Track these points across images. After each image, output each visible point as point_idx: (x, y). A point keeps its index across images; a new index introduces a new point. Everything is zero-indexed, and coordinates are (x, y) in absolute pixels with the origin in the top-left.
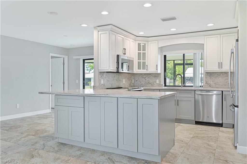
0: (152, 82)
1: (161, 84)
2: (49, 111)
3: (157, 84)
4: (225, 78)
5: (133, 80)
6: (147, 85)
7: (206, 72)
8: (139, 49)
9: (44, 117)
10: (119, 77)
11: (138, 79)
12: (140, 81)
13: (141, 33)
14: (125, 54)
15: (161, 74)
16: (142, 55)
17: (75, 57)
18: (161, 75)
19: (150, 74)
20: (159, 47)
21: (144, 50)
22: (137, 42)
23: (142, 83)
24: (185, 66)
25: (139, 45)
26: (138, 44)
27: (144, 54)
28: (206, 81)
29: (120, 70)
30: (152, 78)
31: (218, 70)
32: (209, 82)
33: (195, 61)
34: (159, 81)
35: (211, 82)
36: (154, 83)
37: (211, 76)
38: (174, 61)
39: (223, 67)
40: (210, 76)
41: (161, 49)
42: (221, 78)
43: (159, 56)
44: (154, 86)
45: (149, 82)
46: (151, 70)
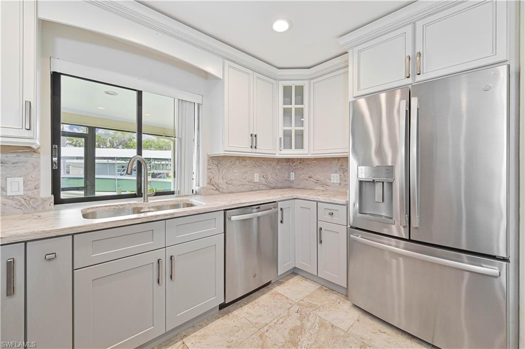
1: (43, 196)
4: (243, 170)
15: (41, 152)
28: (208, 177)
31: (250, 151)
32: (216, 180)
35: (219, 179)
37: (219, 166)
40: (217, 165)
42: (236, 171)
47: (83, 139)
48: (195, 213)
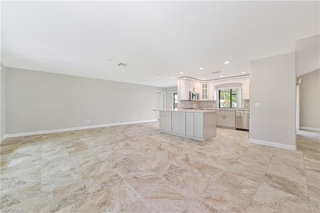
1: (217, 107)
2: (157, 120)
3: (214, 107)
5: (200, 105)
7: (245, 100)
8: (203, 87)
9: (155, 122)
10: (191, 103)
11: (203, 104)
13: (204, 79)
14: (194, 91)
16: (205, 91)
17: (169, 93)
18: (217, 102)
21: (206, 87)
25: (203, 85)
27: (206, 90)
28: (244, 105)
29: (191, 99)
30: (211, 103)
33: (237, 93)
34: (216, 105)
36: (212, 106)
41: (216, 87)
43: (215, 91)
45: (209, 105)
46: (210, 99)
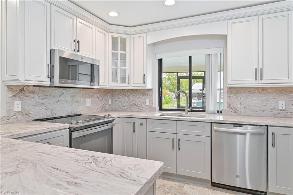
0: (139, 103)
1: (154, 106)
3: (147, 106)
4: (263, 98)
5: (110, 100)
6: (131, 108)
7: (229, 88)
11: (118, 98)
12: (121, 101)
14: (78, 51)
15: (154, 90)
18: (153, 92)
19: (137, 90)
20: (148, 43)
22: (111, 35)
23: (123, 105)
24: (192, 80)
26: (113, 38)
28: (228, 103)
30: (138, 97)
31: (255, 83)
32: (234, 105)
34: (150, 102)
35: (237, 105)
36: (142, 105)
38: (178, 73)
39: (264, 78)
40: (236, 95)
42: (255, 99)
44: (142, 110)
45: (134, 104)
46: (135, 83)
47: (202, 79)
48: (191, 120)
